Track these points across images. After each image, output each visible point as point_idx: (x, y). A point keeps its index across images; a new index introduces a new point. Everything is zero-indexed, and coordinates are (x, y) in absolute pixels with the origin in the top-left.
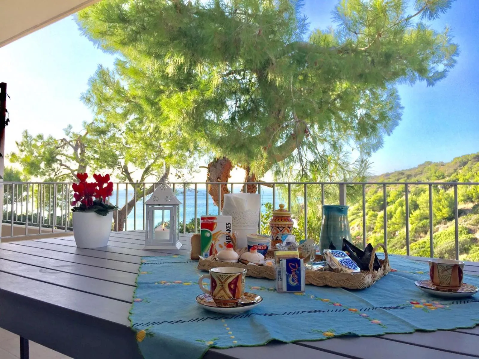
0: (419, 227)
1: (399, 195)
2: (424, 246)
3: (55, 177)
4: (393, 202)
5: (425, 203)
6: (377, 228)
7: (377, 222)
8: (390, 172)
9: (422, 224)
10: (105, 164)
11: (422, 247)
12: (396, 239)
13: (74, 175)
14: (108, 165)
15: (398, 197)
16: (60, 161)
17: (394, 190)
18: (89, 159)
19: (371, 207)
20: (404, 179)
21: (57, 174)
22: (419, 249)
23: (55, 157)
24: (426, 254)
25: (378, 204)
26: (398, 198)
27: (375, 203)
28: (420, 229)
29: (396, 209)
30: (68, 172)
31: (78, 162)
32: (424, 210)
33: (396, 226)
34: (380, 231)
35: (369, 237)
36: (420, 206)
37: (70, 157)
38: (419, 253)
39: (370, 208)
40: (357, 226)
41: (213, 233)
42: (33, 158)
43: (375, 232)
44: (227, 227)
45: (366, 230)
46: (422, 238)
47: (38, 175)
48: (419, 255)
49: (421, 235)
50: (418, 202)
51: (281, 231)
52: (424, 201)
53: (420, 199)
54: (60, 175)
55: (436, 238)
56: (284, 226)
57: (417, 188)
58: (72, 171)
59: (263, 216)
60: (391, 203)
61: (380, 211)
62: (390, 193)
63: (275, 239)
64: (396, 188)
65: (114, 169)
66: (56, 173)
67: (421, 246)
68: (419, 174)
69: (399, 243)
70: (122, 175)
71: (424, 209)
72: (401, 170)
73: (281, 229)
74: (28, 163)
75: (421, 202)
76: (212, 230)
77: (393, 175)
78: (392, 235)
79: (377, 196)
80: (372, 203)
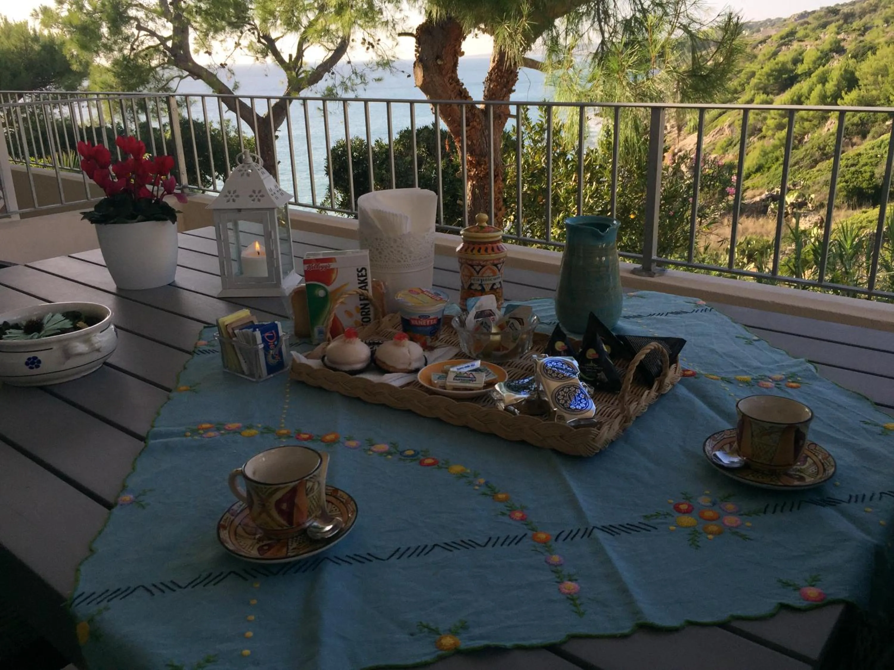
0: (853, 125)
1: (820, 58)
2: (855, 162)
3: (132, 54)
4: (808, 74)
5: (873, 74)
6: (768, 130)
7: (769, 116)
8: (809, 10)
9: (860, 118)
10: (224, 23)
11: (853, 165)
12: (802, 149)
13: (167, 48)
14: (231, 24)
15: (819, 62)
16: (136, 19)
17: (813, 47)
18: (190, 13)
19: (762, 85)
20: (837, 24)
21: (135, 47)
22: (845, 169)
23: (125, 11)
24: (857, 178)
25: (776, 79)
26: (819, 66)
27: (771, 78)
28: (855, 127)
29: (811, 90)
30: (155, 42)
31: (171, 21)
32: (867, 90)
33: (807, 124)
34: (774, 135)
35: (751, 148)
36: (860, 83)
37: (155, 11)
38: (844, 176)
39: (759, 89)
40: (730, 126)
41: (330, 288)
42: (84, 15)
43: (764, 137)
44: (359, 276)
45: (747, 133)
46: (855, 147)
47: (100, 52)
48: (843, 179)
49: (855, 140)
50: (857, 74)
51: (478, 273)
52: (870, 70)
53: (862, 67)
54: (140, 49)
55: (883, 146)
56: (482, 263)
57: (861, 42)
58: (163, 40)
59: (534, 127)
60: (804, 77)
61: (778, 94)
62: (804, 54)
63: (466, 287)
64: (817, 45)
65: (242, 33)
66: (132, 46)
67: (850, 162)
68: (870, 12)
69: (807, 158)
70: (259, 45)
71: (869, 87)
72: (832, 4)
73: (478, 268)
74: (76, 27)
75: (864, 73)
76: (328, 283)
77: (814, 15)
78: (797, 142)
79: (777, 64)
80: (764, 79)
